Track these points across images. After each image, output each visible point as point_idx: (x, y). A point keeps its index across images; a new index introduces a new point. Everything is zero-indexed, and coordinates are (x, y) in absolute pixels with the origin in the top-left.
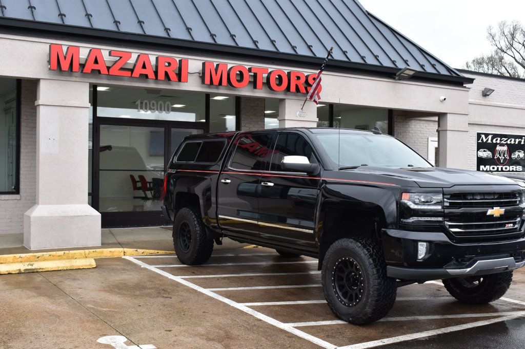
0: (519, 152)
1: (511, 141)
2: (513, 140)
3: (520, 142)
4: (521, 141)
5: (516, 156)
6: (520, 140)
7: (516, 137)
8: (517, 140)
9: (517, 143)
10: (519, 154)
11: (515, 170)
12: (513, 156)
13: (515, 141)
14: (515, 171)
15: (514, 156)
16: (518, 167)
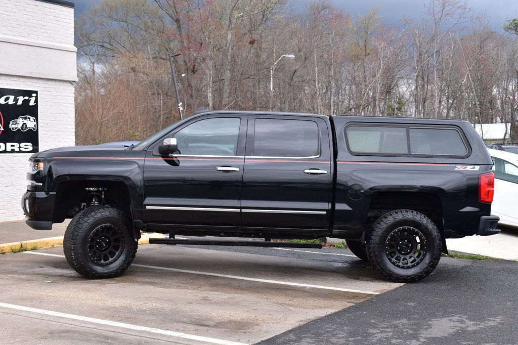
0: (25, 118)
1: (7, 99)
2: (12, 98)
3: (26, 102)
4: (29, 101)
5: (19, 126)
6: (27, 98)
7: (17, 93)
8: (21, 100)
9: (20, 103)
10: (25, 121)
11: (17, 149)
12: (12, 126)
13: (16, 100)
14: (17, 152)
15: (14, 126)
16: (23, 145)
